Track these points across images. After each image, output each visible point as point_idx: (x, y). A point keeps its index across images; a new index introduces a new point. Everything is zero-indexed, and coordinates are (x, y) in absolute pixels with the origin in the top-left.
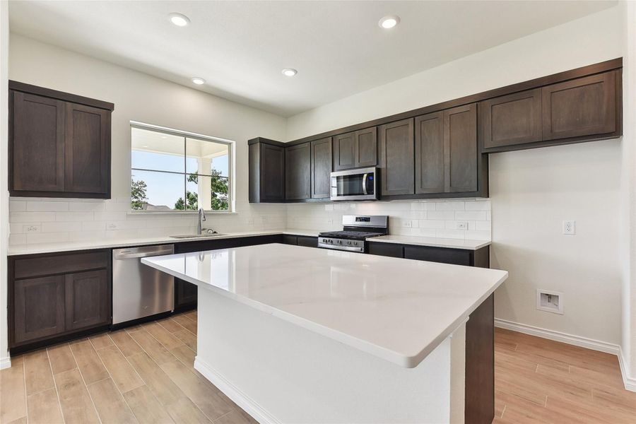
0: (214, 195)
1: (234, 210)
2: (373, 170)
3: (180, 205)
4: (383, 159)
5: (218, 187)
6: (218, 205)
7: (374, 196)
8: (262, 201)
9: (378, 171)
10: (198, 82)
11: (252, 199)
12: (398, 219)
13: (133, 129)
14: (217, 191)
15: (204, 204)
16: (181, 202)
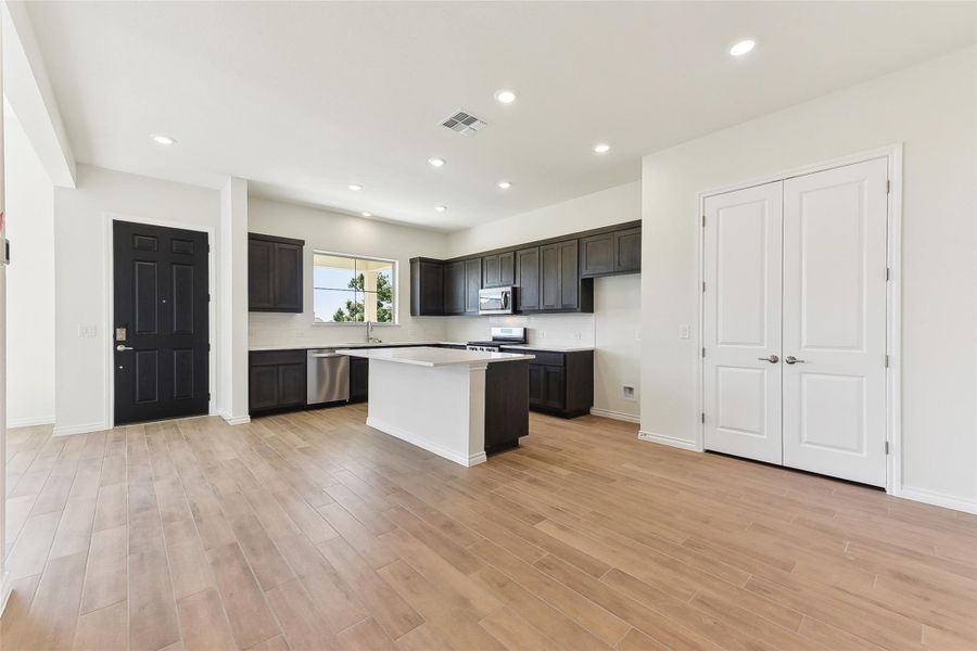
0: (379, 305)
1: (397, 323)
2: (509, 289)
3: (339, 317)
4: (518, 280)
5: (384, 295)
6: (383, 317)
7: (509, 311)
8: (422, 314)
9: (514, 289)
10: (366, 215)
11: (413, 313)
12: (534, 330)
13: (315, 256)
14: (383, 300)
15: (371, 315)
16: (341, 313)
